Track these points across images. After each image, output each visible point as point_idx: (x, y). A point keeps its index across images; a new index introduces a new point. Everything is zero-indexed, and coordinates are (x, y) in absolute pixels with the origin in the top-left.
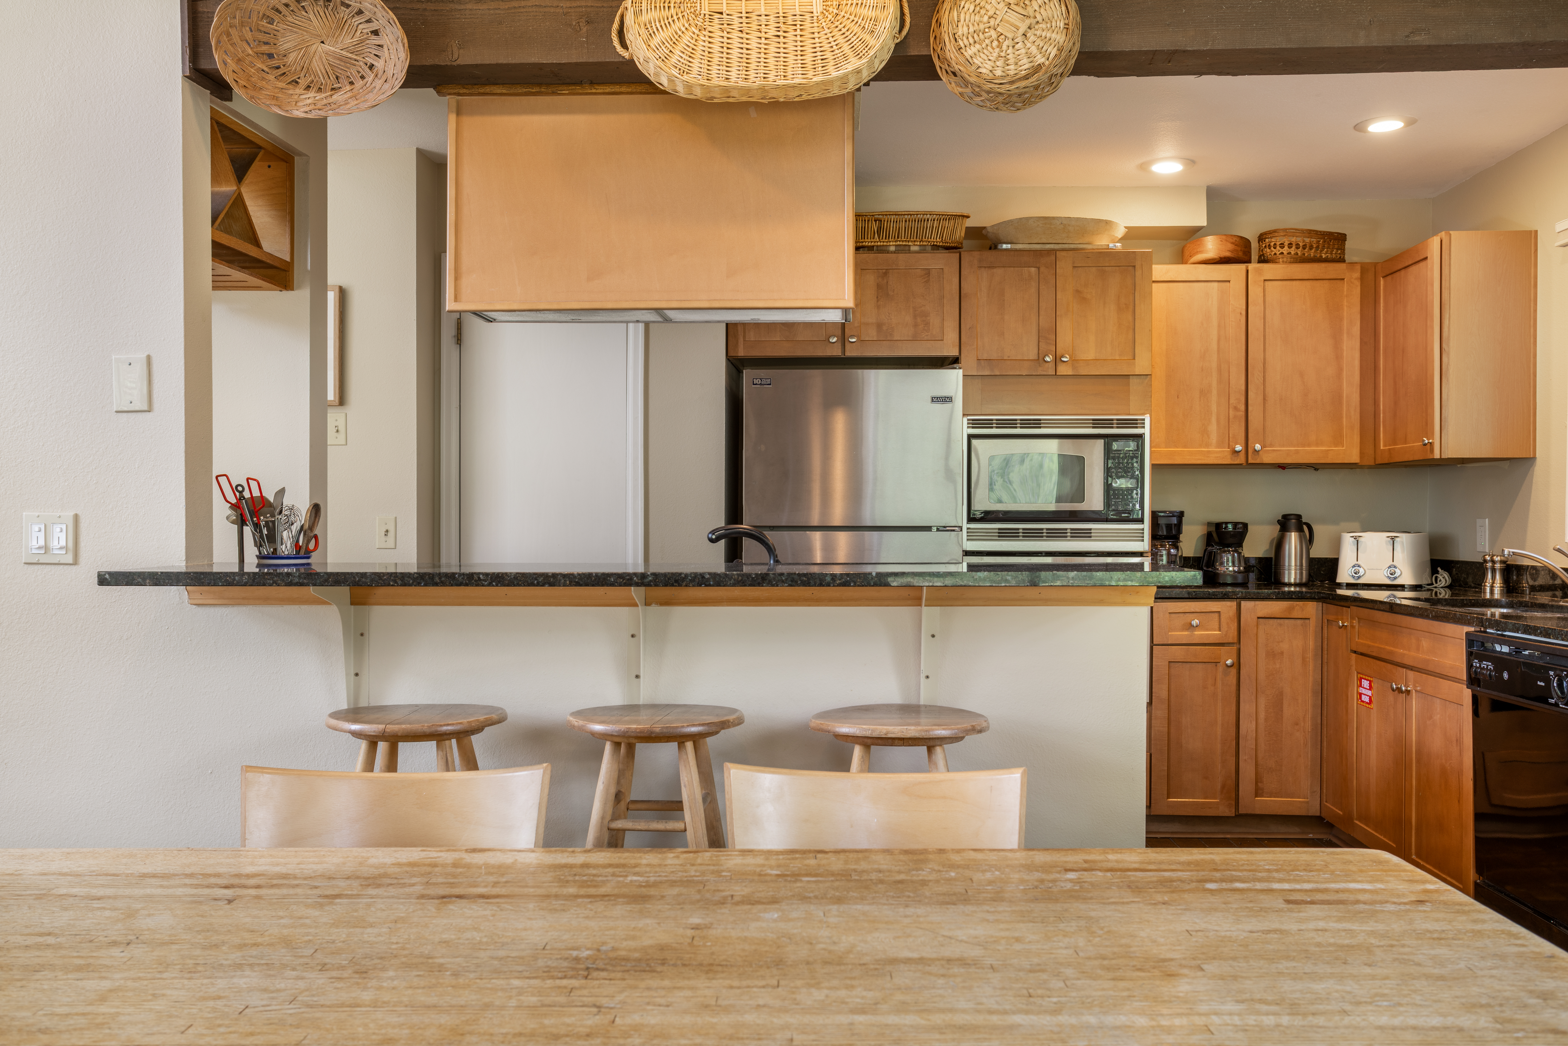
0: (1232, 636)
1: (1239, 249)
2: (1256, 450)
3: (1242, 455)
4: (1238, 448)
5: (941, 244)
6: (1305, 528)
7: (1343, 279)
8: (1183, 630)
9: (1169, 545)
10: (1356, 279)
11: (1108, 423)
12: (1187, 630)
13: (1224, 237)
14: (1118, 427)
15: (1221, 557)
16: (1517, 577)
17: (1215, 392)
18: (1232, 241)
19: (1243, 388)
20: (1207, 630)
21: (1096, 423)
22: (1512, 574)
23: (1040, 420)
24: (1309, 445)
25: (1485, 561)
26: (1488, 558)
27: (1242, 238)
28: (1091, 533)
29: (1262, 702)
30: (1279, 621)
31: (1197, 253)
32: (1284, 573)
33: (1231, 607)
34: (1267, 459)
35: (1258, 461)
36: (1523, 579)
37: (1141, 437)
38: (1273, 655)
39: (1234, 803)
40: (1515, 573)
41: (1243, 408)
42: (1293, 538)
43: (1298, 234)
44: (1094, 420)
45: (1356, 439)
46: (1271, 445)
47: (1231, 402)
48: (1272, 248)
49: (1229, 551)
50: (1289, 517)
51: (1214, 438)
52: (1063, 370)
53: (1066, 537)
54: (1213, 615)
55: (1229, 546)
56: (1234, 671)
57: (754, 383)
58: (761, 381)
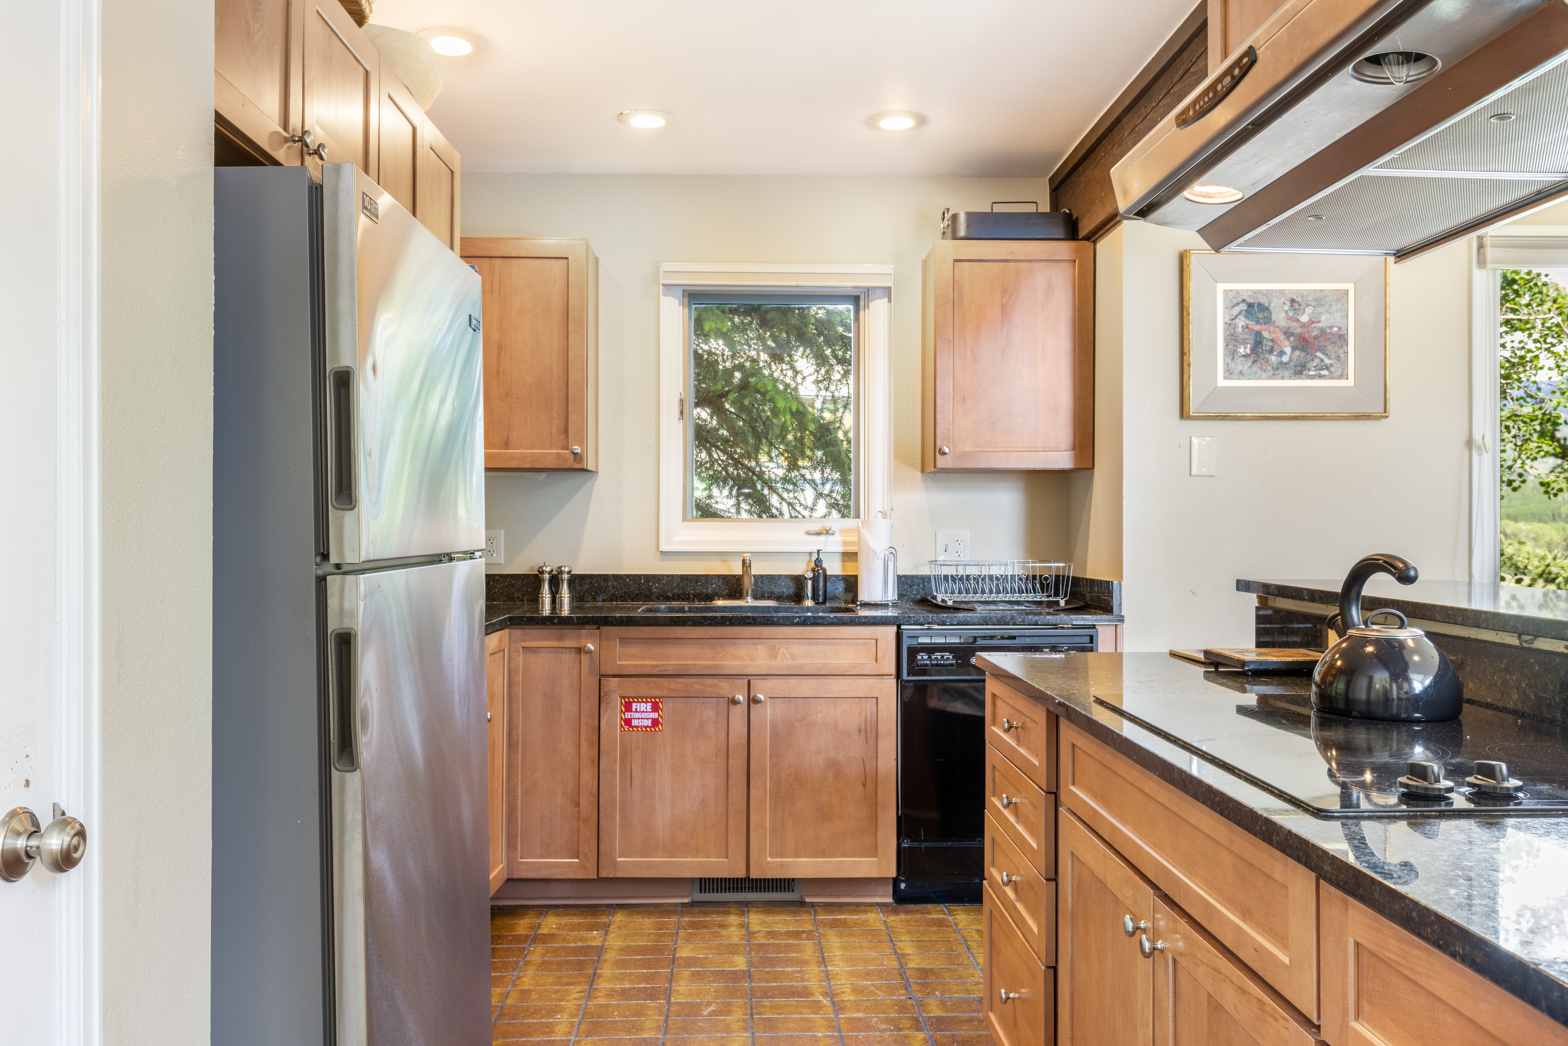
25: (542, 572)
26: (548, 569)
57: (365, 204)
58: (371, 204)
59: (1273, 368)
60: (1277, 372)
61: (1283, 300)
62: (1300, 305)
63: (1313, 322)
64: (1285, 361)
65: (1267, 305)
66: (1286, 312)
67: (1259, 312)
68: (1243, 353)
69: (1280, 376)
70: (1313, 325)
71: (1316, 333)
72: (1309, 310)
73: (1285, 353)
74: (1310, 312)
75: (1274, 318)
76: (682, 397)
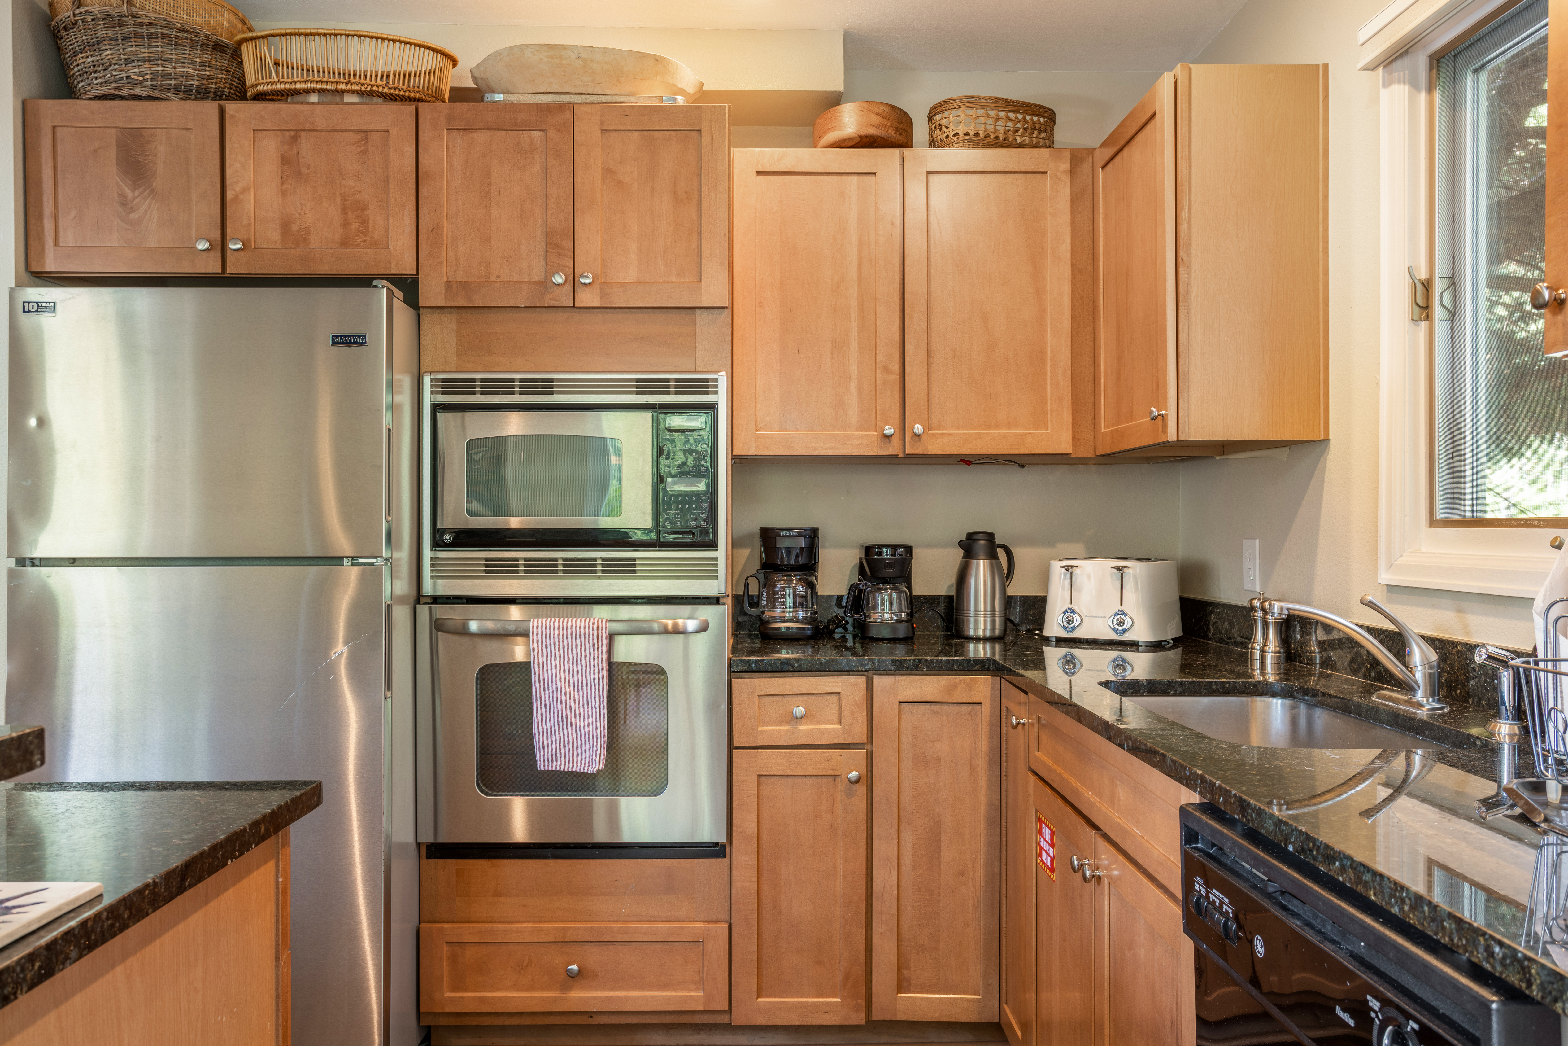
0: (859, 733)
1: (889, 123)
2: (915, 435)
3: (896, 441)
4: (889, 430)
5: (386, 90)
6: (1001, 553)
7: (1045, 173)
8: (781, 723)
9: (797, 580)
10: (1064, 172)
11: (661, 386)
12: (789, 723)
13: (866, 105)
14: (677, 393)
15: (874, 598)
16: (1302, 636)
17: (854, 344)
18: (877, 110)
19: (897, 337)
20: (820, 723)
21: (643, 386)
22: (1294, 631)
23: (551, 380)
24: (997, 427)
25: (1252, 609)
26: (1257, 604)
27: (893, 107)
28: (634, 565)
29: (908, 836)
30: (933, 707)
31: (828, 130)
32: (968, 621)
33: (857, 684)
34: (934, 447)
35: (920, 451)
36: (1310, 640)
37: (711, 408)
38: (924, 762)
39: (863, 1003)
40: (1298, 629)
41: (896, 368)
42: (981, 568)
43: (978, 105)
44: (638, 380)
45: (1067, 417)
46: (940, 427)
47: (879, 359)
48: (944, 129)
49: (886, 589)
50: (976, 537)
51: (853, 415)
52: (587, 298)
53: (595, 572)
54: (829, 697)
55: (885, 581)
56: (861, 789)
57: (26, 309)
58: (38, 306)
76: (1423, 275)
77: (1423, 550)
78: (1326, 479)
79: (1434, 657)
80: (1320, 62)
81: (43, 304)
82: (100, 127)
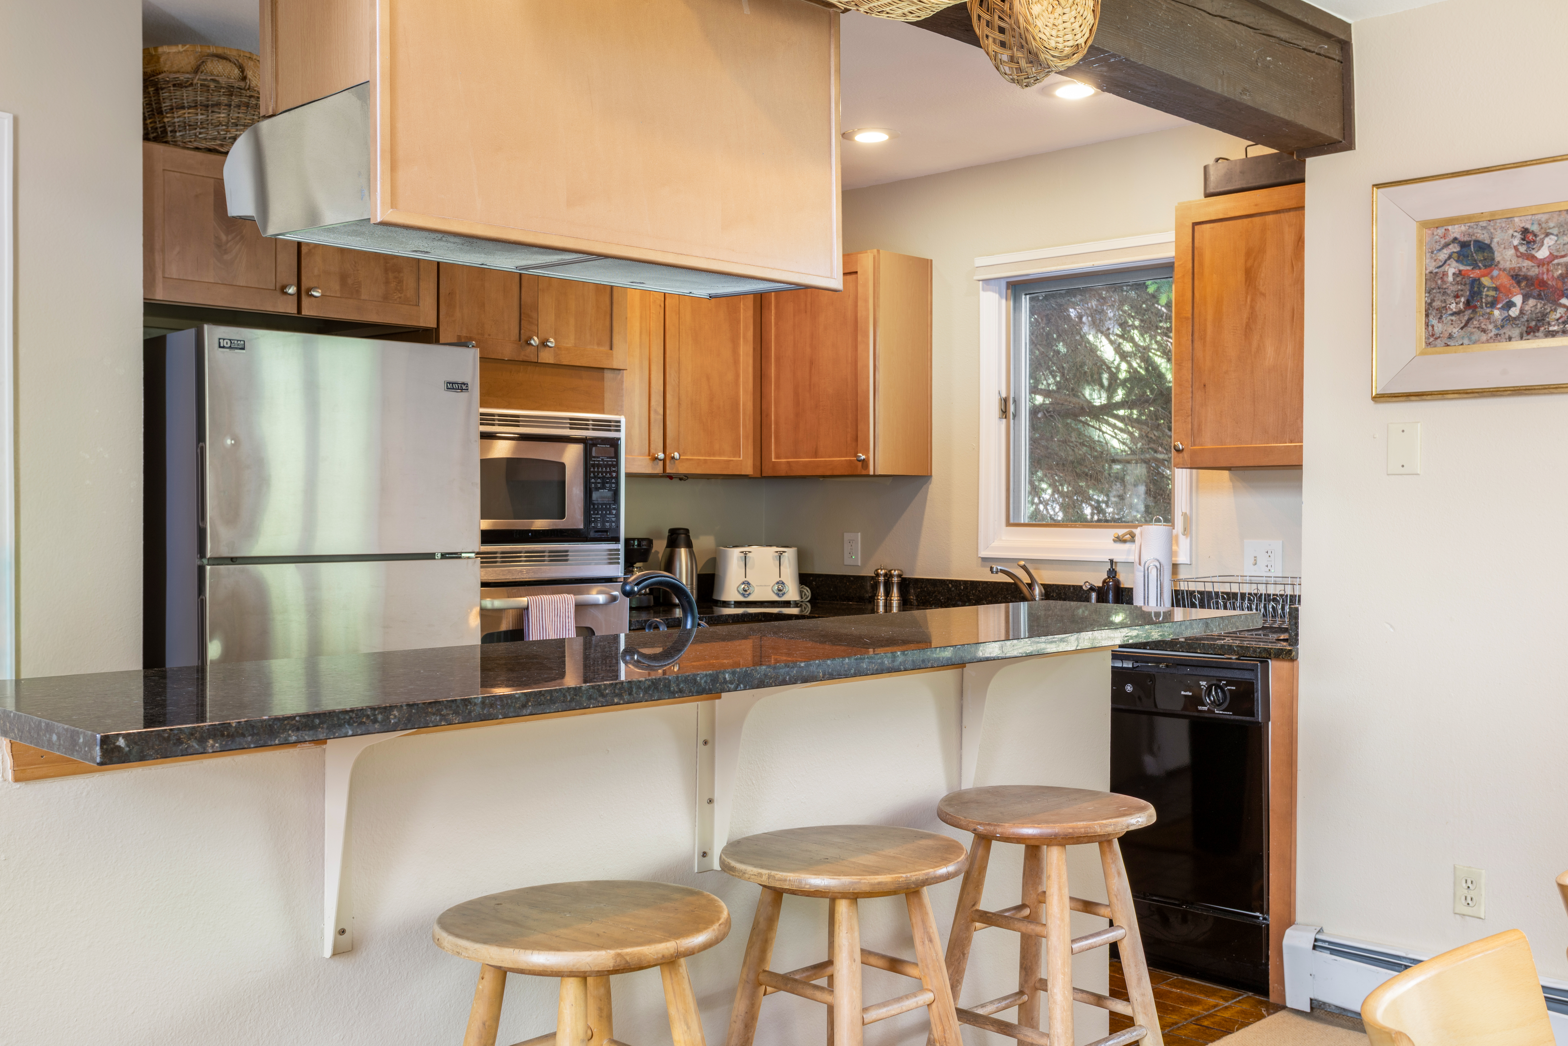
2: (674, 459)
3: (660, 463)
4: (661, 456)
11: (585, 424)
14: (596, 430)
17: (637, 392)
19: (661, 388)
21: (574, 423)
24: (714, 455)
25: (878, 575)
26: (880, 572)
28: (568, 556)
34: (681, 468)
35: (674, 471)
37: (616, 441)
41: (661, 410)
42: (683, 554)
44: (571, 419)
45: (751, 450)
46: (686, 454)
47: (651, 404)
50: (678, 532)
51: (637, 443)
52: (545, 357)
57: (222, 345)
58: (231, 342)
59: (1496, 326)
60: (1502, 332)
61: (1511, 232)
62: (1536, 236)
63: (1557, 257)
64: (1513, 315)
65: (1487, 241)
66: (1516, 248)
67: (1476, 252)
68: (1454, 310)
69: (1507, 336)
70: (1556, 261)
71: (1560, 272)
72: (1549, 241)
73: (1514, 305)
74: (1552, 243)
75: (1498, 257)
76: (1004, 395)
77: (1004, 539)
78: (928, 498)
79: (1043, 591)
80: (929, 258)
81: (236, 342)
82: (203, 176)
